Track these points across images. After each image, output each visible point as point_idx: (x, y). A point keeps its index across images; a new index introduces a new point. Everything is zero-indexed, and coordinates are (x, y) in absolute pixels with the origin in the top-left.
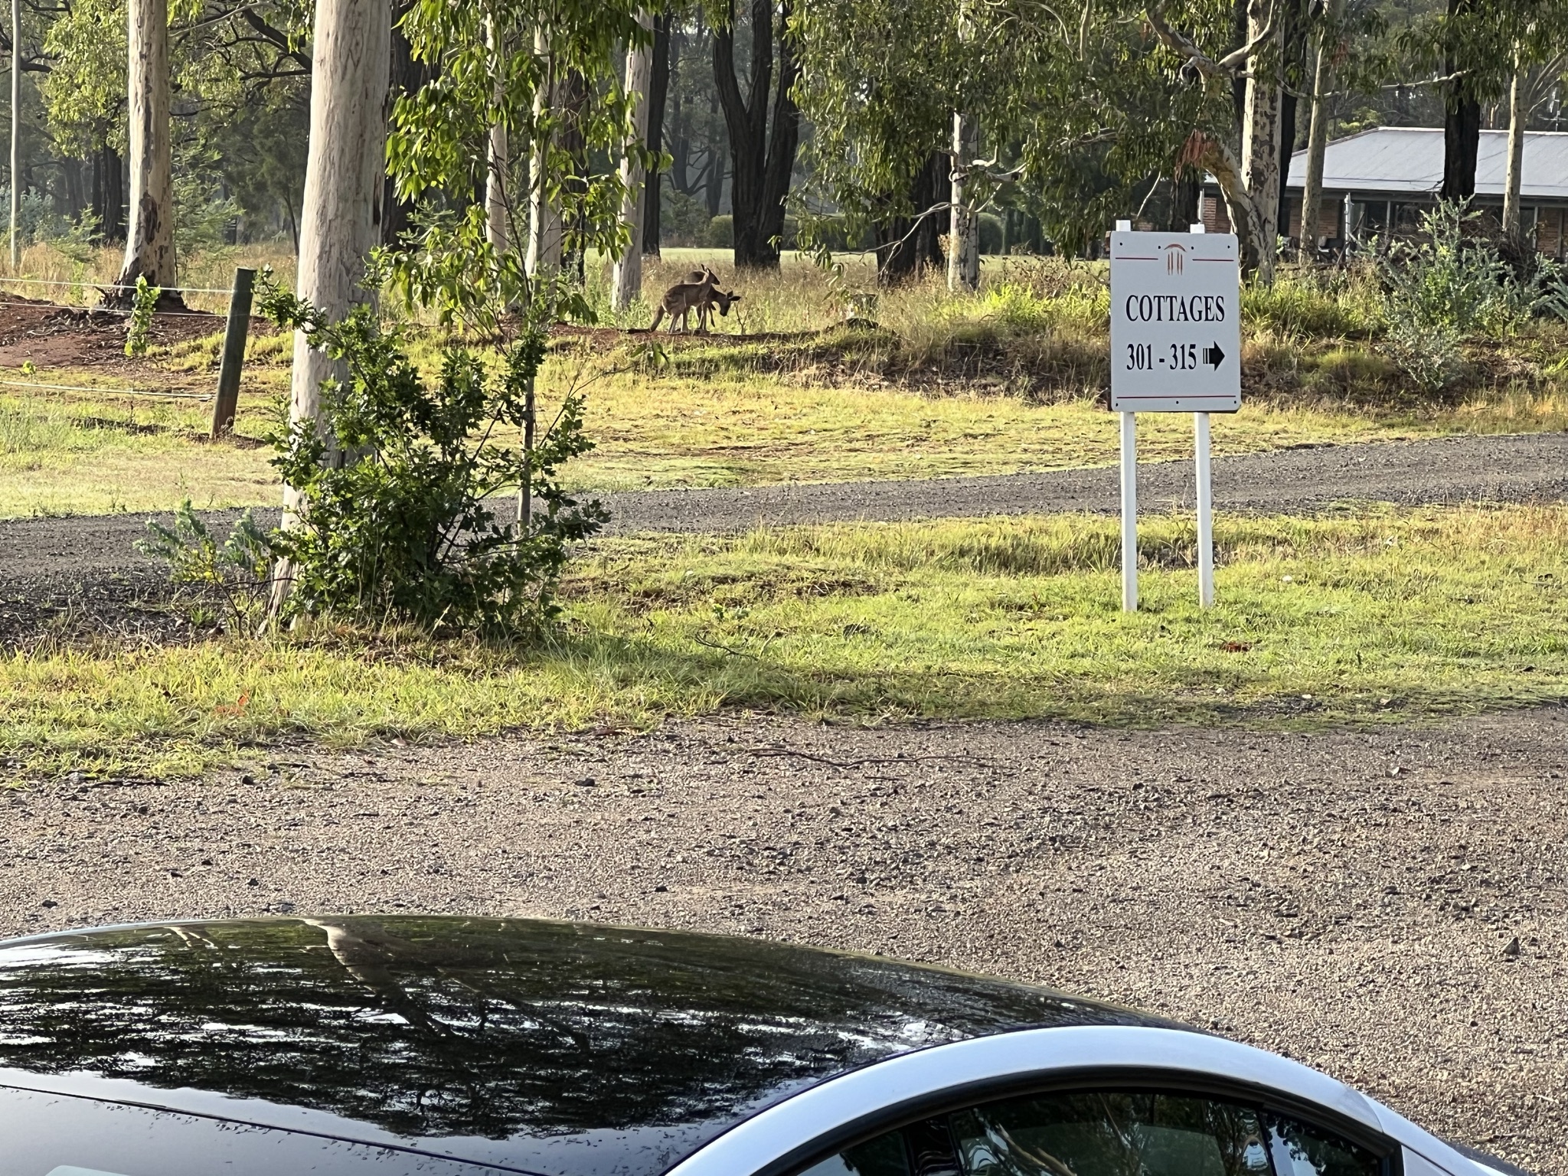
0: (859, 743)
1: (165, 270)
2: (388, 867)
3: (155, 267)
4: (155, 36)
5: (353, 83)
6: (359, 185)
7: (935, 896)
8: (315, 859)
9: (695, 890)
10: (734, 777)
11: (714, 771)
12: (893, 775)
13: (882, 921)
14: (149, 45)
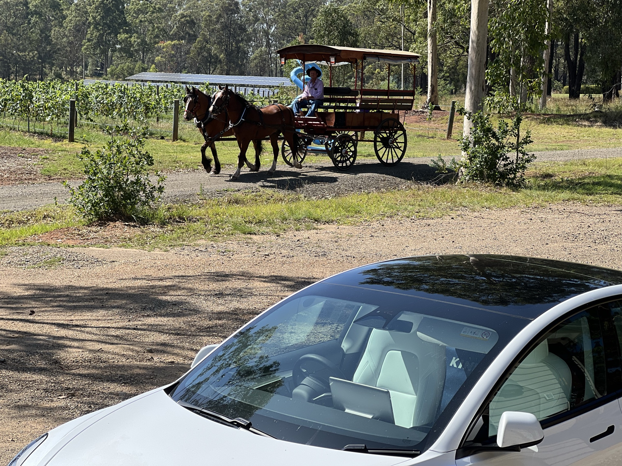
0: (595, 210)
1: (436, 101)
2: (484, 239)
3: (434, 100)
4: (434, 47)
5: (478, 59)
6: (479, 83)
7: (613, 246)
8: (467, 236)
9: (555, 244)
10: (565, 218)
11: (560, 216)
12: (603, 218)
13: (599, 252)
14: (432, 50)
